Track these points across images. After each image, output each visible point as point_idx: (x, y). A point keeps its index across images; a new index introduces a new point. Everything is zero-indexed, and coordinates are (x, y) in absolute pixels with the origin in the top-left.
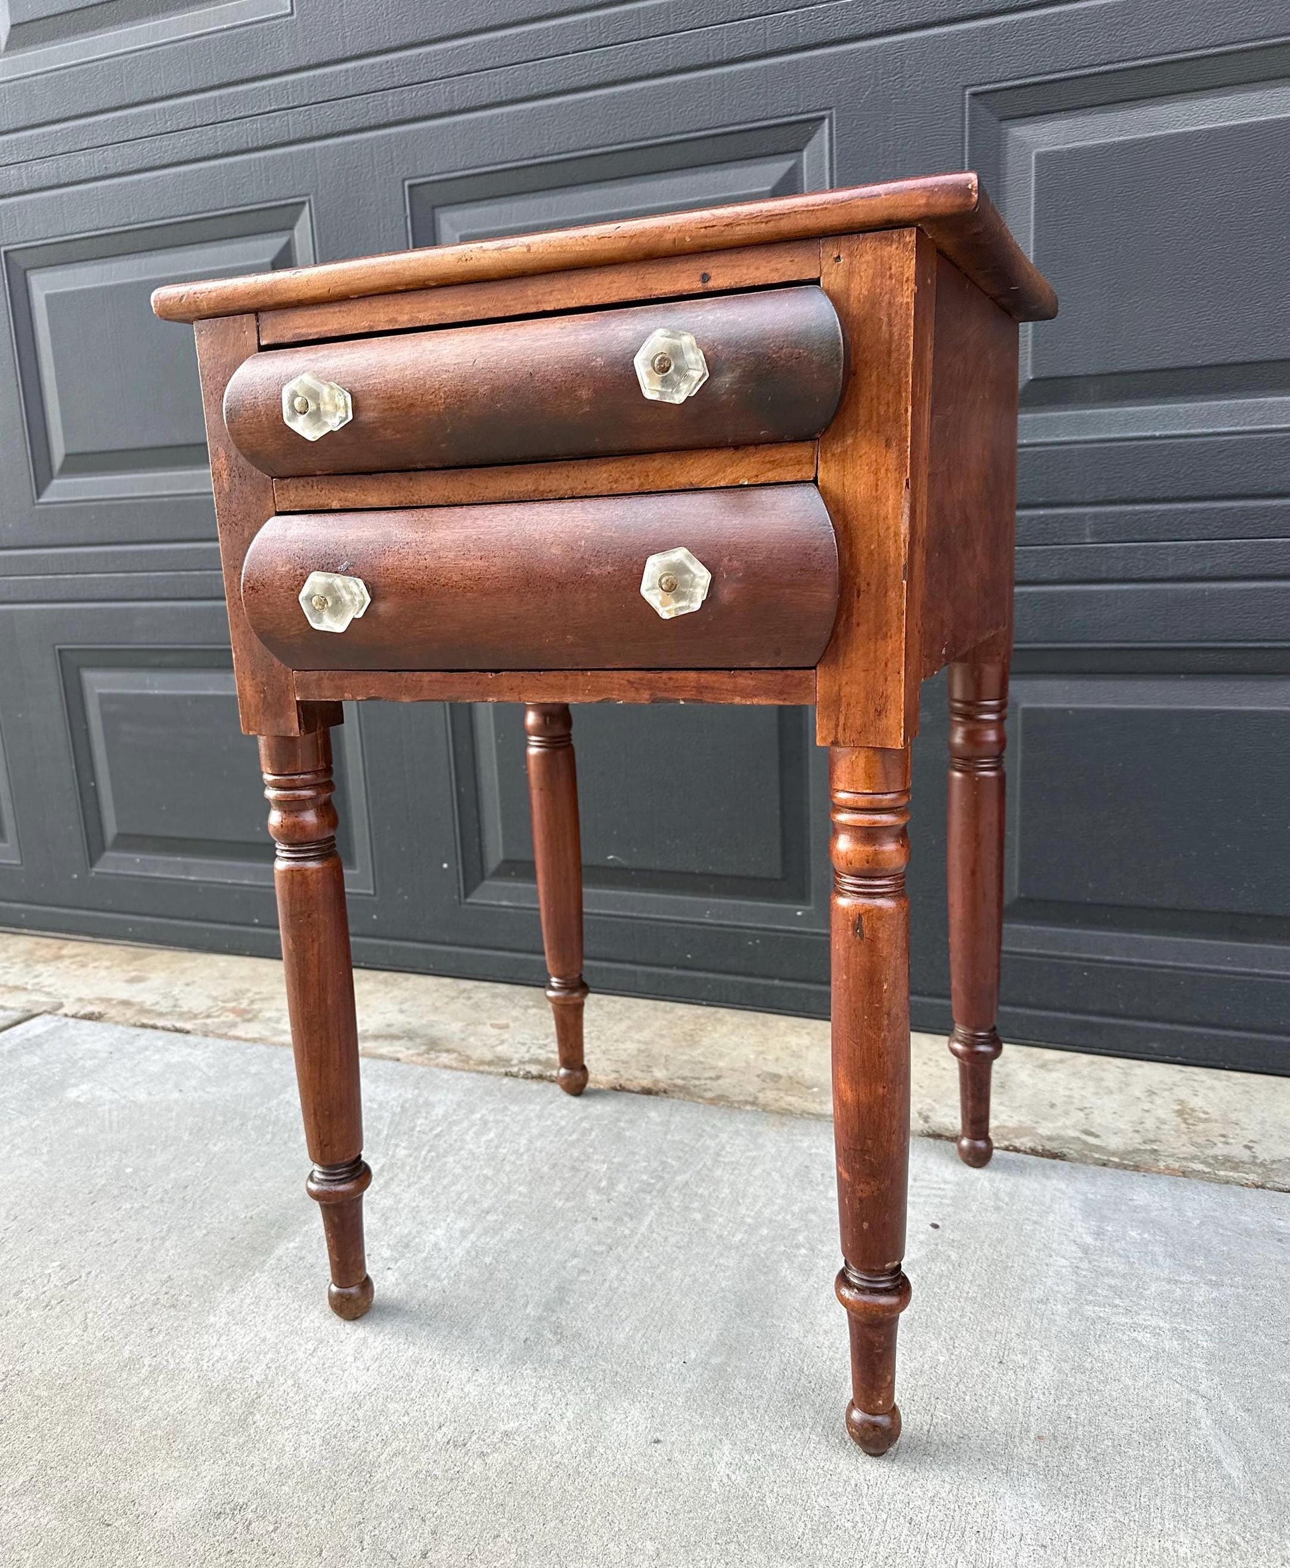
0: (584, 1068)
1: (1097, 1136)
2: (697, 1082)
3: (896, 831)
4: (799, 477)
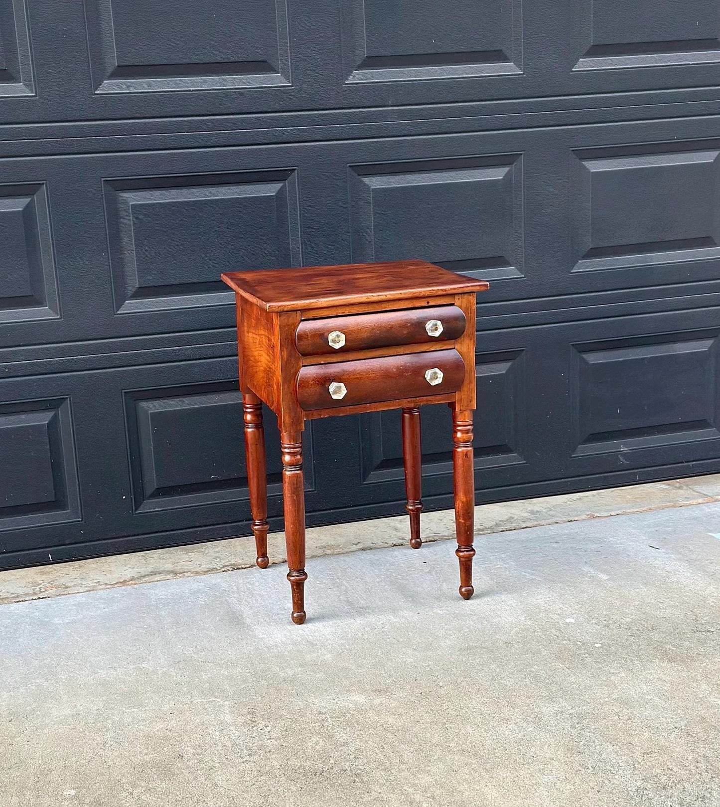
0: (267, 557)
3: (471, 430)
4: (451, 347)
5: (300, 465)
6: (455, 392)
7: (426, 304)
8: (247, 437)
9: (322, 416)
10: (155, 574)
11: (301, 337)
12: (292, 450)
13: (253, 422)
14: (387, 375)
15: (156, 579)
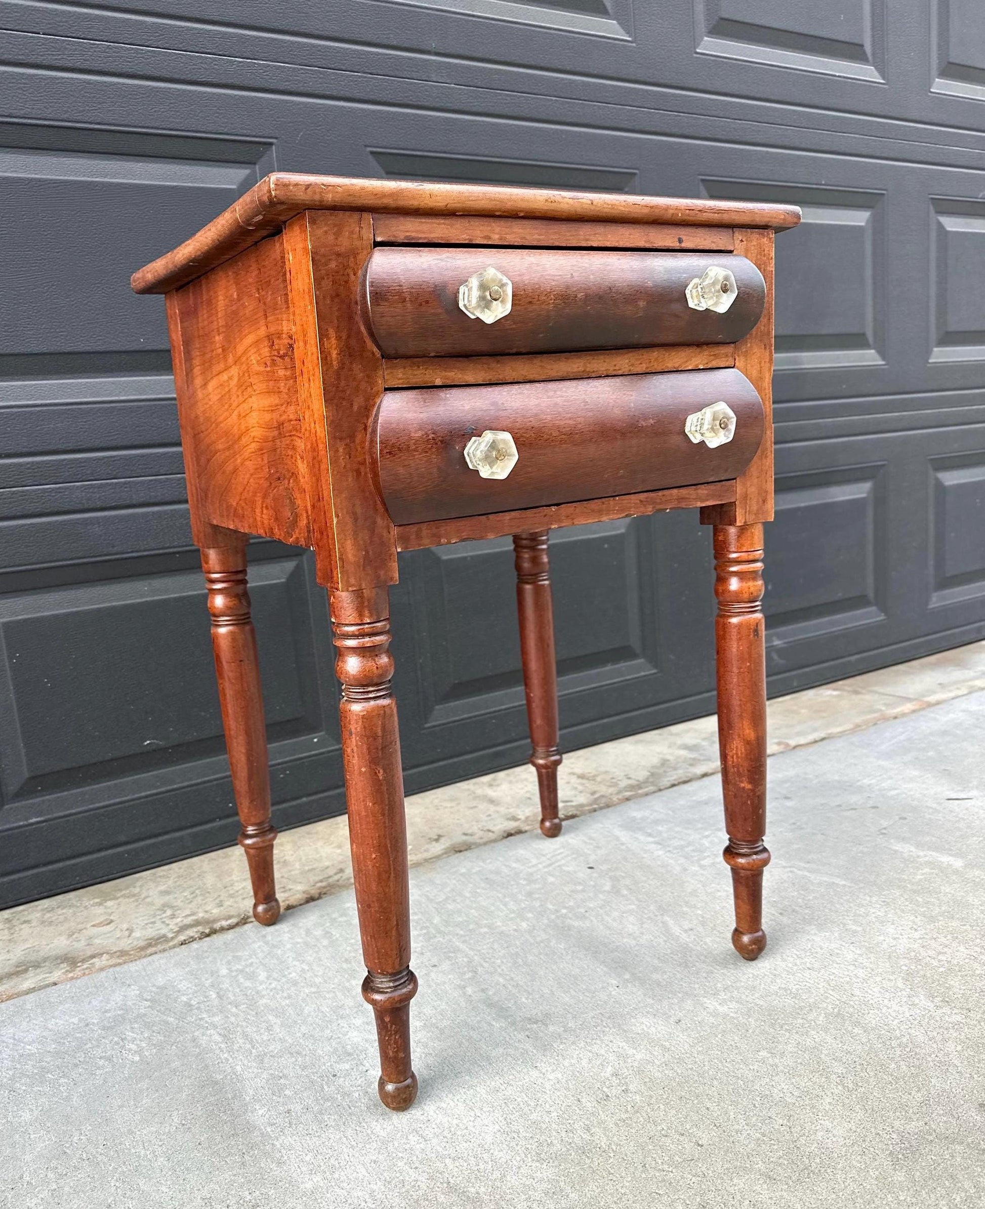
4: (727, 364)
6: (735, 479)
7: (676, 245)
8: (218, 646)
10: (26, 970)
12: (367, 639)
13: (228, 612)
15: (27, 985)
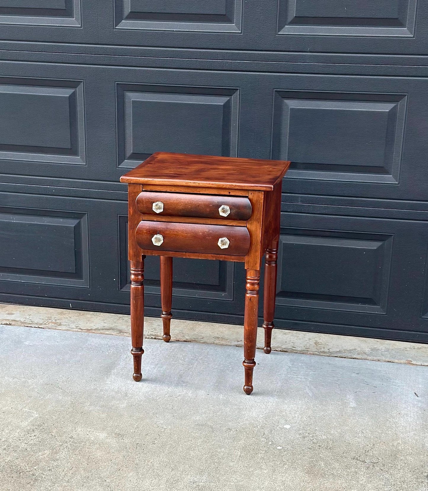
0: (170, 335)
1: (296, 348)
2: (198, 339)
3: (257, 283)
4: (244, 226)
5: (141, 282)
6: (245, 256)
7: (228, 194)
9: (154, 255)
10: (110, 330)
11: (139, 202)
14: (195, 236)
15: (107, 333)
